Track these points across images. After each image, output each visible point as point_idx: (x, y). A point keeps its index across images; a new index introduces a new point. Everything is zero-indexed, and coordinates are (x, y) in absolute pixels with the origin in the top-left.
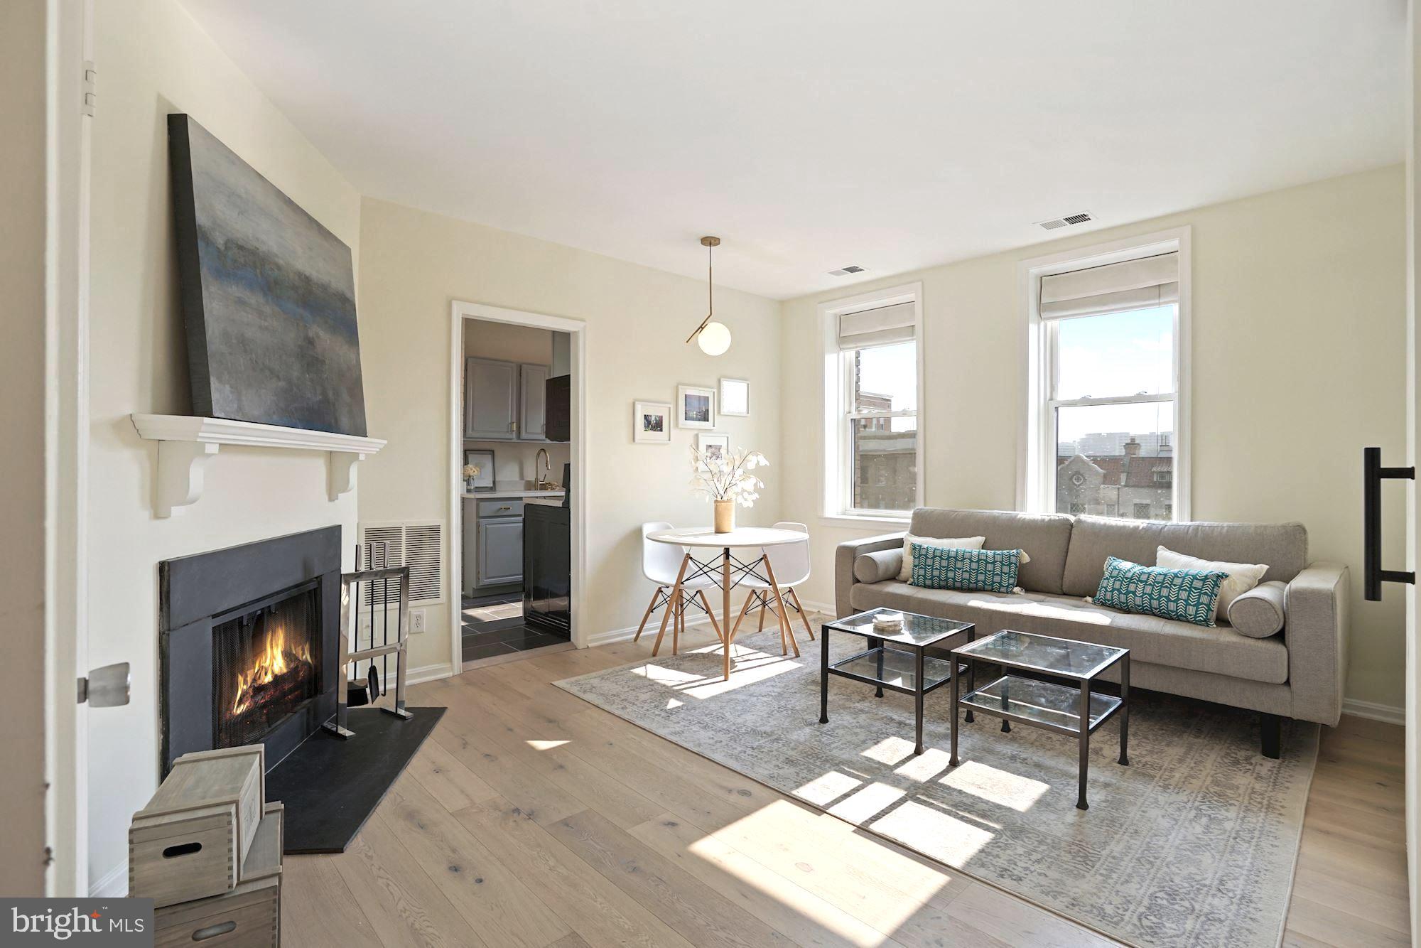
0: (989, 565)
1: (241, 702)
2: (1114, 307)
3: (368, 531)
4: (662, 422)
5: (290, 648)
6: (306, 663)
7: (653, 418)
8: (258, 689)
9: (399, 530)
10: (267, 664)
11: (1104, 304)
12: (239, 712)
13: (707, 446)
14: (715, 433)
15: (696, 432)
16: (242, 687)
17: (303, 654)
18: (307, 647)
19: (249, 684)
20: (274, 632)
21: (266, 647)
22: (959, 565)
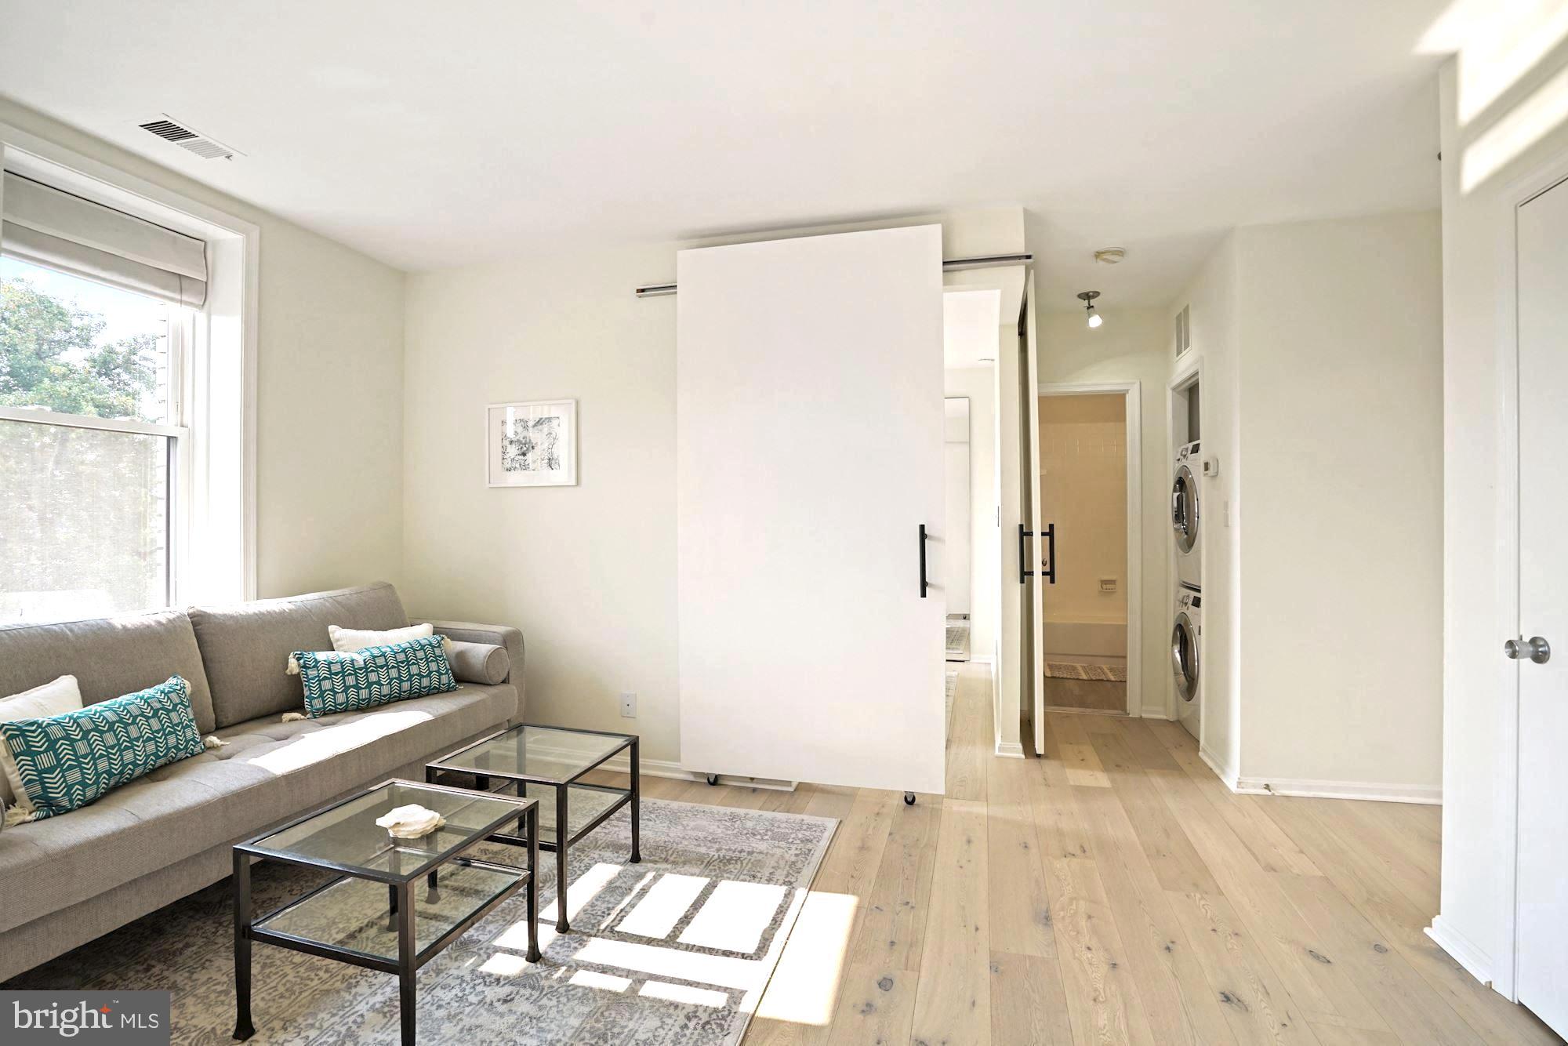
0: (173, 715)
2: (116, 277)
11: (104, 268)
22: (134, 732)
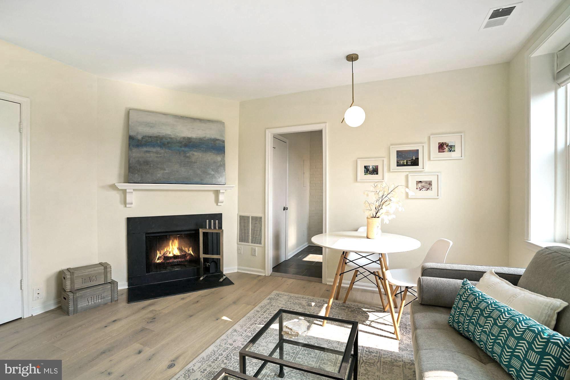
1: (158, 259)
3: (240, 216)
4: (378, 169)
5: (182, 248)
6: (190, 254)
7: (371, 167)
8: (166, 258)
9: (248, 217)
10: (170, 250)
12: (158, 262)
13: (417, 181)
14: (425, 173)
15: (407, 173)
16: (158, 255)
17: (189, 251)
18: (191, 249)
19: (162, 255)
20: (173, 241)
21: (169, 244)
